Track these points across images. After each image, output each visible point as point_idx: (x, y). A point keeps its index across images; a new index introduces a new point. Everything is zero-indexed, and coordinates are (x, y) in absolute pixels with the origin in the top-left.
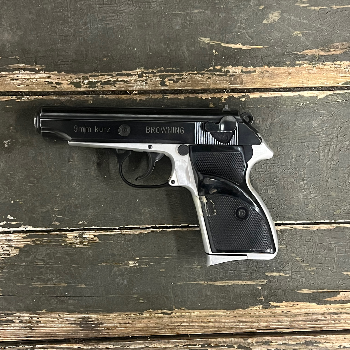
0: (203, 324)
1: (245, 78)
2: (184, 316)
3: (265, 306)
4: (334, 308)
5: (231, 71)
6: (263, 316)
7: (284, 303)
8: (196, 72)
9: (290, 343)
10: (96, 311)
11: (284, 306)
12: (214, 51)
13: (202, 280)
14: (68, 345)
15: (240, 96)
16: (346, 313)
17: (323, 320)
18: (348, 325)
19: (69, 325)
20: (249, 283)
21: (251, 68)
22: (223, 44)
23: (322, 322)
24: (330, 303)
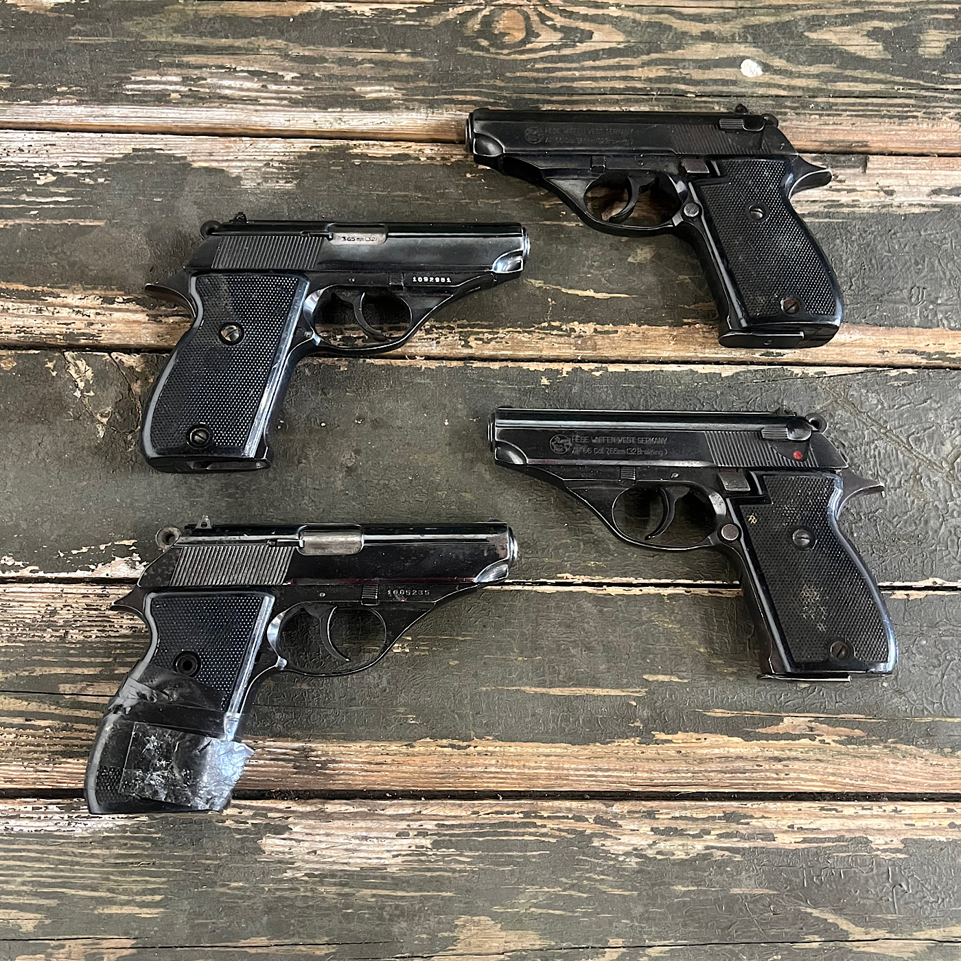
0: (526, 771)
1: (599, 340)
2: (492, 753)
3: (644, 740)
4: (774, 748)
5: (577, 329)
6: (641, 760)
7: (680, 735)
8: (519, 329)
9: (695, 816)
10: (325, 738)
11: (680, 741)
12: (549, 300)
13: (526, 685)
14: (267, 801)
15: (593, 368)
16: (796, 759)
17: (756, 771)
18: (803, 783)
19: (272, 762)
20: (613, 692)
21: (610, 327)
22: (563, 290)
23: (754, 775)
24: (768, 737)
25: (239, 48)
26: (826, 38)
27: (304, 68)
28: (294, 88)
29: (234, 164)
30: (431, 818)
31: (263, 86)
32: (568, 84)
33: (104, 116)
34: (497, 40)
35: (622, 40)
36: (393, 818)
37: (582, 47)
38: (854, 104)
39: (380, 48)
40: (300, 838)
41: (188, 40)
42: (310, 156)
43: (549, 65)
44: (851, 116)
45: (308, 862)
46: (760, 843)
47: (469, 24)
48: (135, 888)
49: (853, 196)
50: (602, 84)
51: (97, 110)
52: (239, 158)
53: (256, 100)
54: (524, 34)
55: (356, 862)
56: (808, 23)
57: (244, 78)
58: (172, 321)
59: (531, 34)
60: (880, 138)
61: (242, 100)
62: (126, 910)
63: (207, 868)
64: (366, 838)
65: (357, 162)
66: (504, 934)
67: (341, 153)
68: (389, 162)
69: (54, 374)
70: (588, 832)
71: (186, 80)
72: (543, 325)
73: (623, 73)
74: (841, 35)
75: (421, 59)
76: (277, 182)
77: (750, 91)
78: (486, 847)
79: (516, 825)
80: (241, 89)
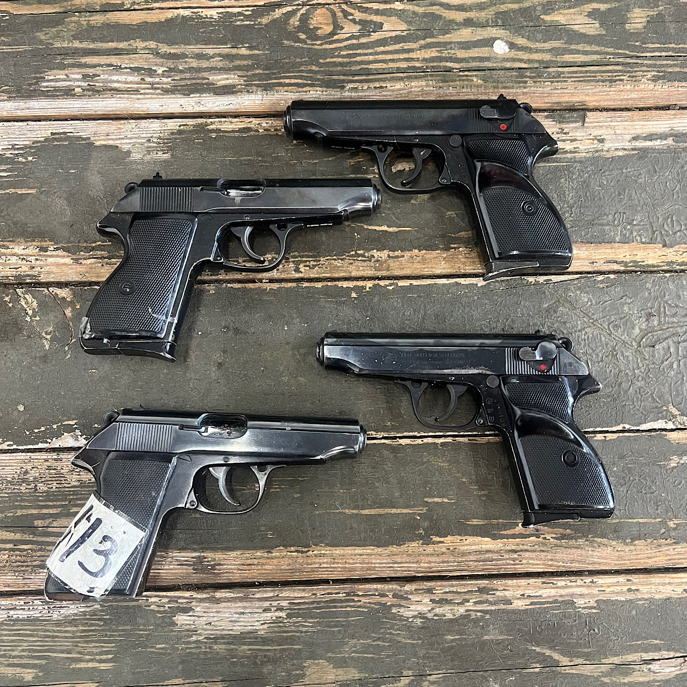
0: (347, 565)
1: (391, 262)
2: (324, 554)
3: (425, 542)
4: (512, 544)
5: (376, 256)
6: (423, 555)
7: (449, 538)
8: (335, 257)
9: (459, 590)
10: (214, 549)
11: (449, 542)
12: (356, 234)
13: (346, 508)
14: (177, 592)
15: (387, 284)
16: (527, 551)
17: (500, 560)
18: (531, 566)
19: (179, 567)
20: (405, 511)
21: (399, 253)
22: (365, 227)
23: (499, 562)
24: (508, 537)
25: (122, 49)
26: (557, 19)
27: (170, 63)
28: (165, 80)
29: (125, 141)
30: (285, 598)
31: (142, 79)
32: (366, 66)
33: (28, 109)
34: (312, 34)
35: (405, 29)
36: (260, 599)
37: (375, 36)
38: (576, 72)
39: (226, 45)
40: (200, 614)
41: (85, 45)
42: (180, 132)
43: (351, 52)
44: (575, 81)
45: (206, 630)
46: (502, 607)
47: (291, 21)
48: (95, 651)
49: (575, 144)
50: (391, 65)
51: (21, 104)
52: (128, 136)
53: (138, 91)
54: (332, 27)
55: (238, 629)
56: (543, 8)
57: (127, 73)
58: (89, 262)
59: (337, 27)
60: (595, 98)
61: (127, 91)
62: (90, 665)
63: (141, 636)
64: (243, 613)
65: (214, 135)
66: (335, 670)
67: (201, 128)
68: (237, 134)
69: (10, 305)
70: (389, 603)
71: (85, 77)
72: (352, 253)
73: (406, 56)
74: (568, 17)
75: (257, 52)
76: (157, 153)
77: (500, 65)
78: (322, 616)
79: (341, 601)
80: (126, 83)
